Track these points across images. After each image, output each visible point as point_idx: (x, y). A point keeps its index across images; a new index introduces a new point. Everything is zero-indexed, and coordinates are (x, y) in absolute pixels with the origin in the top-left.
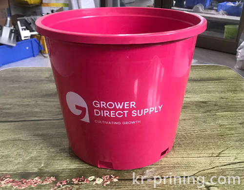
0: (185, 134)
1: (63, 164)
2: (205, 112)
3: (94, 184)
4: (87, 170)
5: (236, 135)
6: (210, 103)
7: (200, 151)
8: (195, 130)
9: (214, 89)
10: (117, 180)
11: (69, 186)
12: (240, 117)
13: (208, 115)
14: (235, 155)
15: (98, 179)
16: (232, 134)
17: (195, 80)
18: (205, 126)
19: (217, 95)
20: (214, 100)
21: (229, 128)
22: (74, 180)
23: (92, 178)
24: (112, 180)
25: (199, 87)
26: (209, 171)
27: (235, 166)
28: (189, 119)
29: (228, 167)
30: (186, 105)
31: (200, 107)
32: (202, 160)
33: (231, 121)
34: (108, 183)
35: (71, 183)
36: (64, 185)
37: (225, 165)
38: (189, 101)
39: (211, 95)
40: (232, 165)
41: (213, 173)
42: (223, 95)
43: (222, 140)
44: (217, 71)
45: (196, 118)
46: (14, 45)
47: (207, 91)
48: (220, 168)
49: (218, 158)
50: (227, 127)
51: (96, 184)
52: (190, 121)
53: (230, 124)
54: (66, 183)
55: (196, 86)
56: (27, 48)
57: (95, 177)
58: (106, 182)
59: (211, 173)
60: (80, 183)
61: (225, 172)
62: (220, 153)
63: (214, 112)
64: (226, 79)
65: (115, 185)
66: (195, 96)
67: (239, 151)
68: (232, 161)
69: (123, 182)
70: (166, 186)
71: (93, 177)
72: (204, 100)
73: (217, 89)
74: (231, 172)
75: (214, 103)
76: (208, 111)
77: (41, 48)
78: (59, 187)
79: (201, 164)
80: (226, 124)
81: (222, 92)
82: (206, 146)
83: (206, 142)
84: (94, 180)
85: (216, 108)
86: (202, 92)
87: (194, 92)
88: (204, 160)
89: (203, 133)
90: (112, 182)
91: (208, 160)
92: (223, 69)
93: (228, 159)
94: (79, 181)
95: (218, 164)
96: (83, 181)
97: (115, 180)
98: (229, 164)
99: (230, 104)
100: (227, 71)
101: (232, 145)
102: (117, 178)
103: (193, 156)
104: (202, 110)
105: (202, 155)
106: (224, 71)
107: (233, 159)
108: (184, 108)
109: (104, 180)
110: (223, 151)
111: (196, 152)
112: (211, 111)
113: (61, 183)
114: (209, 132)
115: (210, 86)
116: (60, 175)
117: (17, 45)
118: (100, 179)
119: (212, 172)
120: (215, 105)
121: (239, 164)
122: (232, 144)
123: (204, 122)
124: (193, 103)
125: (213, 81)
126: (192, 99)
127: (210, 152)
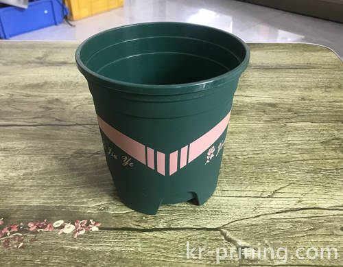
0: (227, 157)
1: (22, 198)
2: (269, 122)
3: (59, 233)
4: (56, 209)
5: (310, 162)
6: (281, 106)
7: (244, 187)
8: (244, 151)
9: (294, 84)
10: (97, 229)
11: (21, 235)
12: (325, 132)
13: (272, 126)
14: (299, 195)
15: (68, 225)
16: (304, 160)
17: (267, 68)
18: (263, 144)
19: (297, 93)
20: (290, 101)
21: (302, 149)
22: (30, 225)
23: (58, 224)
24: (89, 228)
25: (271, 80)
26: (249, 222)
27: (294, 215)
28: (240, 132)
29: (282, 216)
30: (241, 109)
31: (264, 112)
32: (243, 202)
33: (308, 138)
34: (82, 233)
35: (24, 230)
36: (14, 232)
37: (277, 213)
38: (249, 101)
39: (286, 93)
40: (289, 214)
41: (255, 225)
42: (305, 94)
43: (284, 169)
44: (308, 54)
45: (252, 131)
46: (26, 7)
47: (281, 86)
48: (269, 217)
49: (270, 199)
50: (299, 147)
51: (63, 233)
52: (241, 135)
53: (305, 143)
54: (16, 230)
55: (267, 77)
56: (46, 12)
57: (65, 222)
58: (79, 231)
59: (252, 225)
60: (39, 230)
61: (274, 224)
62: (275, 192)
63: (284, 121)
64: (318, 68)
65: (91, 237)
66: (261, 94)
67: (307, 190)
68: (292, 206)
69: (106, 232)
70: (172, 243)
71: (61, 222)
72: (273, 101)
73: (299, 84)
74: (285, 224)
75: (288, 107)
76: (274, 119)
77: (67, 13)
78: (5, 235)
79: (239, 208)
80: (300, 142)
81: (305, 89)
82: (256, 178)
83: (258, 172)
84: (62, 227)
85: (290, 114)
86: (273, 88)
87: (261, 87)
88: (246, 202)
89: (255, 156)
90: (88, 232)
91: (252, 203)
92: (318, 51)
93: (287, 202)
94: (38, 227)
95: (266, 211)
96: (44, 227)
97: (95, 229)
98: (286, 211)
99: (314, 109)
100: (324, 54)
101: (298, 178)
102: (99, 225)
103: (230, 193)
104: (265, 118)
105: (245, 193)
106: (319, 53)
107: (294, 202)
108: (238, 114)
109: (76, 228)
110: (281, 188)
111: (237, 187)
112: (279, 119)
113: (9, 229)
114: (267, 155)
115: (289, 78)
116: (13, 216)
117: (29, 6)
118: (72, 226)
119: (254, 223)
120: (289, 110)
121: (302, 211)
122: (300, 176)
123: (264, 138)
124: (253, 106)
125: (296, 71)
126: (254, 100)
127: (260, 188)
